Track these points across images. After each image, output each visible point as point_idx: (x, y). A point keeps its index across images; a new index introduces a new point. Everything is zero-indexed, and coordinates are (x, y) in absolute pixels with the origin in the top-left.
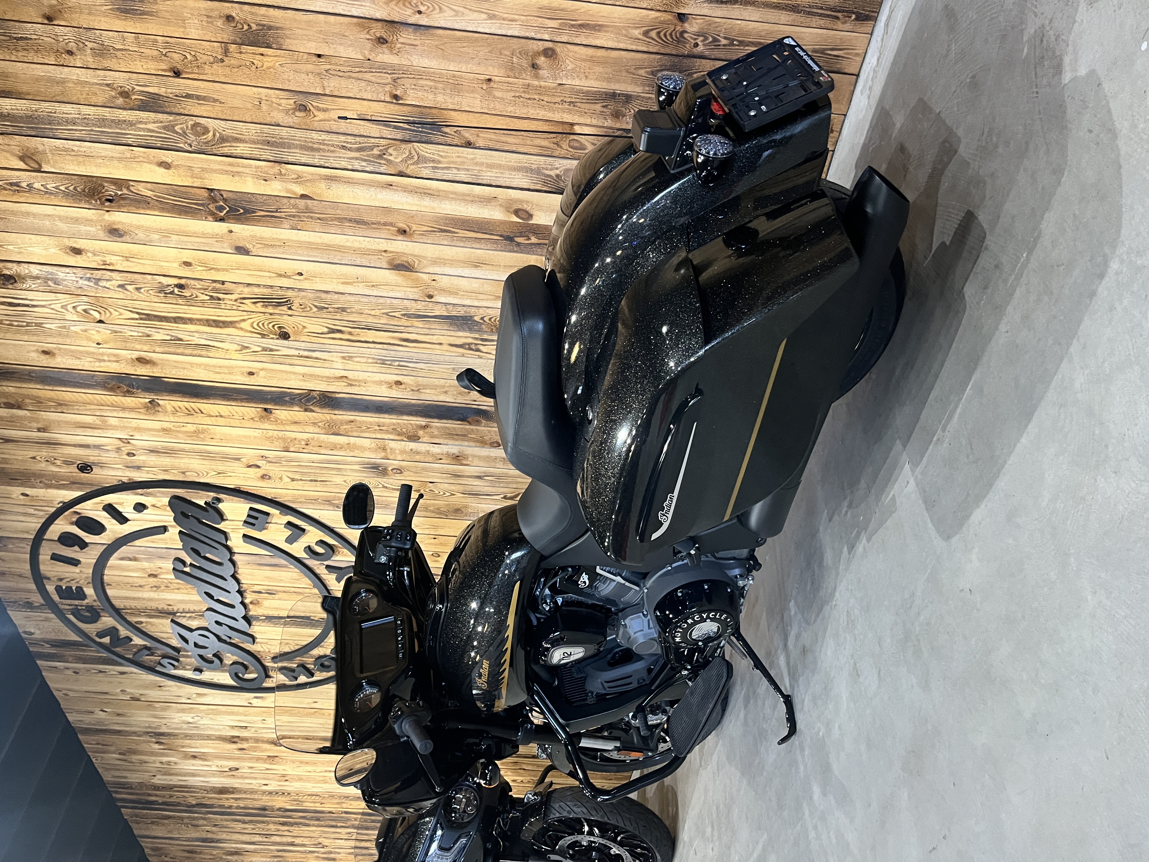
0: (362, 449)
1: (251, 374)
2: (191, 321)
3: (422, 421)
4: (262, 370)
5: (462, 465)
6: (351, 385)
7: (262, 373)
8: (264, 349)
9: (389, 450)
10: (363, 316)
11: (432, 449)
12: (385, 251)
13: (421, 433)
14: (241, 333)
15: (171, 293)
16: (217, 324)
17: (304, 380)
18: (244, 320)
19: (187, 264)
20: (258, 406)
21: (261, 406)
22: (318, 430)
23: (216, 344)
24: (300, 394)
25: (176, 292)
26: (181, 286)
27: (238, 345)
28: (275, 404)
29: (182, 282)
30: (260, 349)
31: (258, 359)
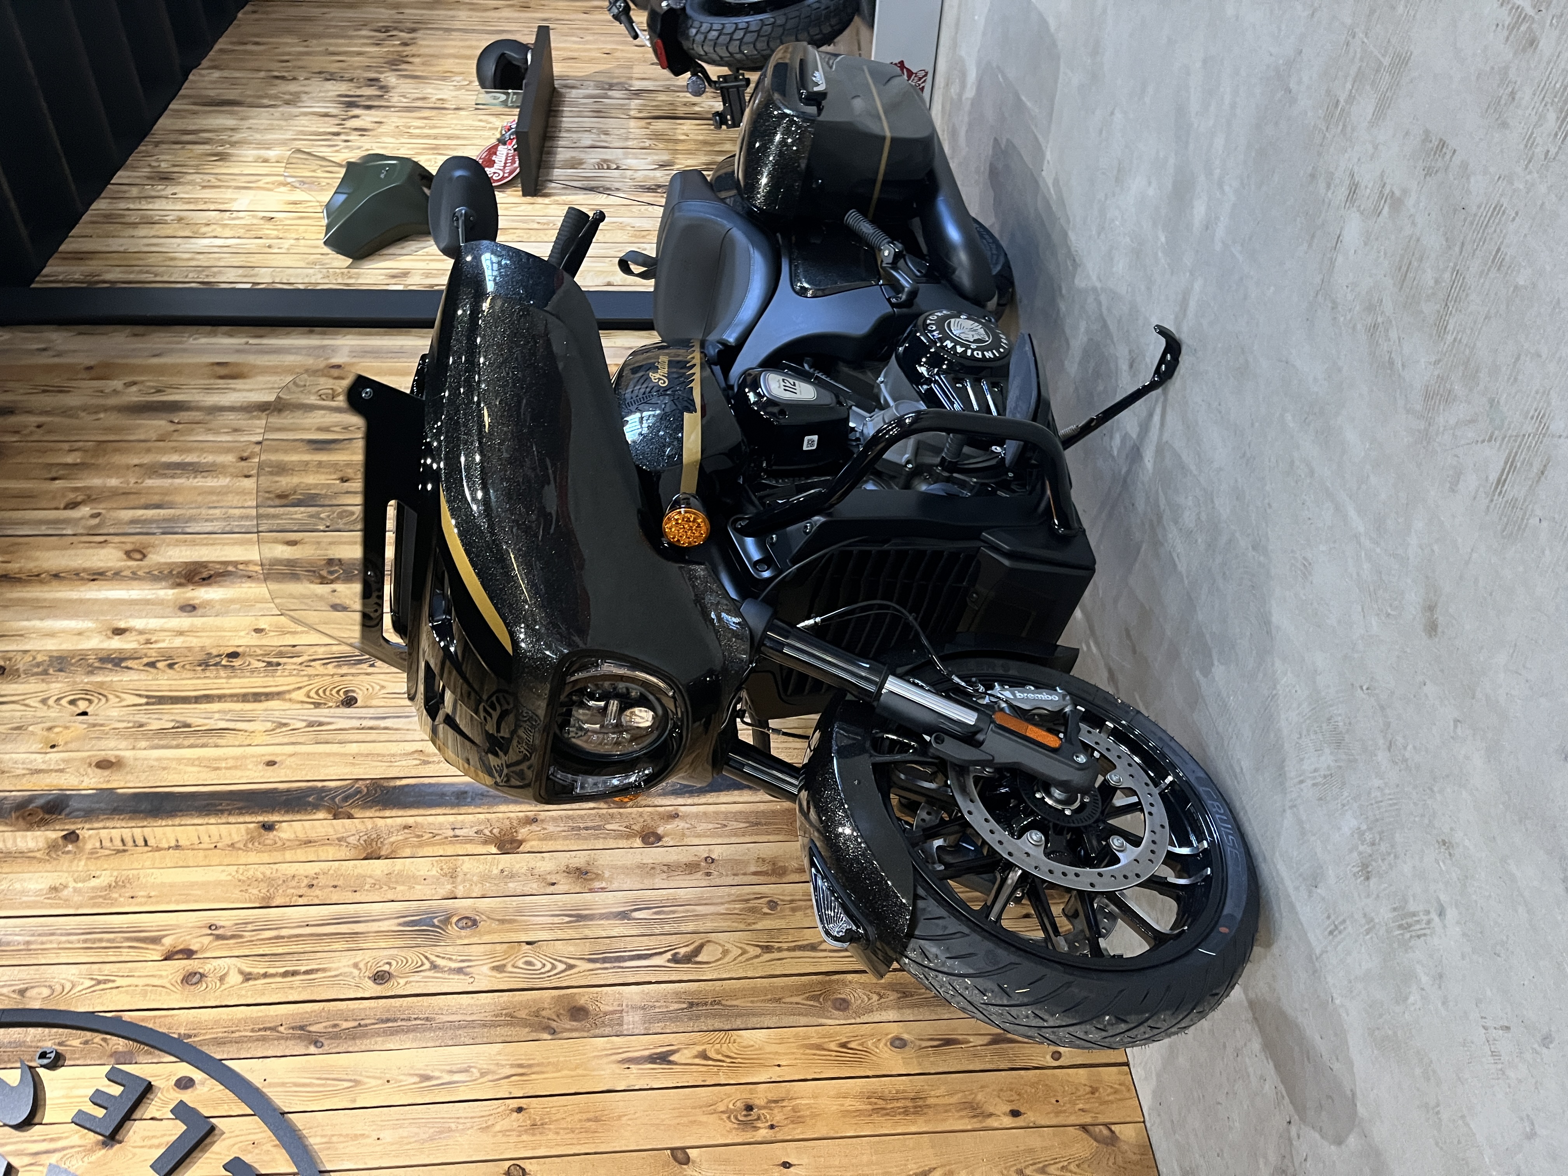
1: (270, 763)
2: (221, 698)
4: (291, 755)
7: (289, 761)
8: (311, 724)
14: (287, 705)
15: (215, 665)
16: (257, 697)
17: (353, 764)
18: (300, 688)
19: (258, 631)
20: (254, 819)
21: (260, 819)
22: (343, 853)
23: (239, 726)
24: (337, 788)
25: (224, 662)
26: (234, 655)
27: (273, 722)
28: (287, 812)
29: (239, 650)
30: (304, 724)
31: (293, 740)
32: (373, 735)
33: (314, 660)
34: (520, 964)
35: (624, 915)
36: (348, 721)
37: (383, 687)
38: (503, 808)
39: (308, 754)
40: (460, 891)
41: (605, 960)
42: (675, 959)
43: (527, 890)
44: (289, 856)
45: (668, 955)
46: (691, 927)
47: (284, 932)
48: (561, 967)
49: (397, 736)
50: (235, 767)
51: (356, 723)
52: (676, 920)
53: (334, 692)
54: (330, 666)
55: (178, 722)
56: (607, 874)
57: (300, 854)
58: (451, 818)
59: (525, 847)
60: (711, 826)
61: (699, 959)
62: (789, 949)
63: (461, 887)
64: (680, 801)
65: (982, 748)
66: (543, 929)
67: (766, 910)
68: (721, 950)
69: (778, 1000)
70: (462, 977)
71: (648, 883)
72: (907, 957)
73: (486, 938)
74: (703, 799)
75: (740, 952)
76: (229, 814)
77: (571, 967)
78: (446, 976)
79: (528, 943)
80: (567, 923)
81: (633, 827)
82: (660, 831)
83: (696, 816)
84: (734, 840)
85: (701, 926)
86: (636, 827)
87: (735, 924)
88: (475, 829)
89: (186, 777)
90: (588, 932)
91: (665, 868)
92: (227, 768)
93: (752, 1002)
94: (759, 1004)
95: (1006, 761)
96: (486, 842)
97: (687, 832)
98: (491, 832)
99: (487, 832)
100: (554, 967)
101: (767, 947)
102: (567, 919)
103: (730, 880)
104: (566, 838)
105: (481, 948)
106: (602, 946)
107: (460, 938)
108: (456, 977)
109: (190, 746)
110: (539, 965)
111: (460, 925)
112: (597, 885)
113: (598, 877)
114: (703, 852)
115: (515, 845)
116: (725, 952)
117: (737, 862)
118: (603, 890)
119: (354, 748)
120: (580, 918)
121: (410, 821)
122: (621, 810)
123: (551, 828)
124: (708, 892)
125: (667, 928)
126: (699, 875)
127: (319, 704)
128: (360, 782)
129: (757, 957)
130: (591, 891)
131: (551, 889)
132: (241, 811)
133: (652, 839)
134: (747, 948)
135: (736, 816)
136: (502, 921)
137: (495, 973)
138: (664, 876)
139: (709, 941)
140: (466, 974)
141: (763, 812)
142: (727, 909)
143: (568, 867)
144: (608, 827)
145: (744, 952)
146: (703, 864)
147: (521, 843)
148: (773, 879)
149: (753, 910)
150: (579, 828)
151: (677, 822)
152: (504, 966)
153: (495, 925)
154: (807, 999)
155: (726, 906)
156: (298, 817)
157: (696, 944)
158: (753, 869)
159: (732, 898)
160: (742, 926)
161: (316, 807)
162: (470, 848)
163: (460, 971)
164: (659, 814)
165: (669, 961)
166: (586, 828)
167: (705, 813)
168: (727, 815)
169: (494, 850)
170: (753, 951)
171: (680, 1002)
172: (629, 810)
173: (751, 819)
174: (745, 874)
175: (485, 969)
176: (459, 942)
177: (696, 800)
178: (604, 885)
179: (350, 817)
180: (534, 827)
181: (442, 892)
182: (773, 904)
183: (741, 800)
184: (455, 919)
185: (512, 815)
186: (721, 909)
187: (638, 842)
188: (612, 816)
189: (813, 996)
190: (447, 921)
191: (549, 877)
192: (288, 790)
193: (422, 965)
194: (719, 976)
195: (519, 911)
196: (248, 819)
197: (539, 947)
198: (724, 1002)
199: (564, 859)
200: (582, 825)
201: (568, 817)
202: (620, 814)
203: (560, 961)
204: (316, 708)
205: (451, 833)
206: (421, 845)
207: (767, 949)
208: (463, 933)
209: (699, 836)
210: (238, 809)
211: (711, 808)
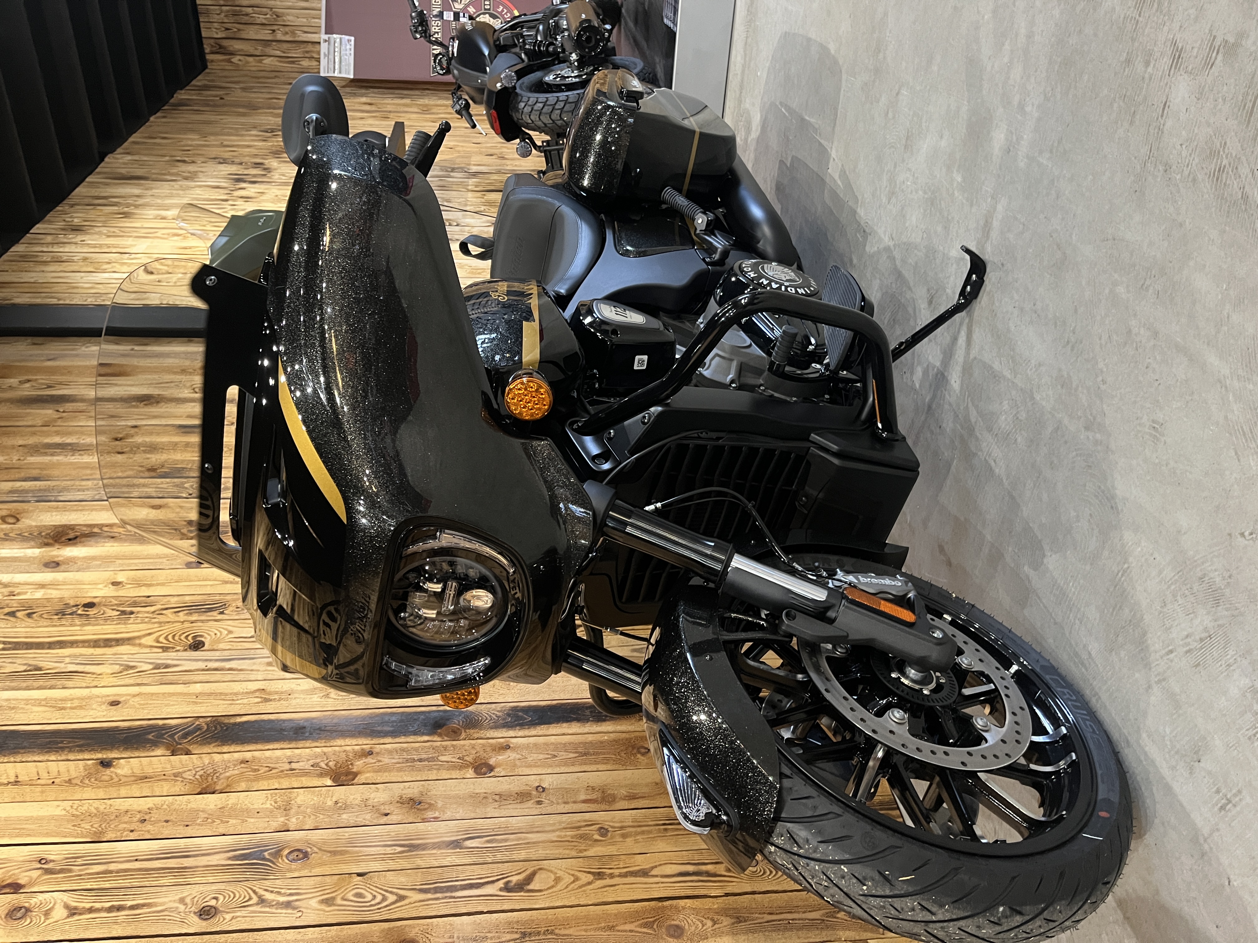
1: (115, 703)
2: (73, 644)
3: (365, 743)
4: (135, 696)
6: (267, 700)
7: (133, 701)
8: (157, 667)
13: (359, 764)
14: (135, 650)
15: (71, 614)
16: (108, 643)
17: (196, 703)
18: (150, 634)
19: (115, 584)
20: (93, 757)
21: (99, 756)
22: (178, 788)
23: (88, 668)
24: (177, 726)
25: (79, 612)
26: (91, 605)
27: (121, 665)
28: (126, 749)
29: (95, 601)
30: (151, 667)
31: (139, 681)
32: (217, 676)
33: (166, 609)
34: (350, 896)
35: (456, 844)
36: (195, 663)
37: (230, 632)
38: (339, 742)
39: (152, 694)
40: (293, 823)
41: (436, 890)
42: (507, 888)
43: (360, 820)
44: (123, 792)
45: (501, 884)
46: (523, 855)
47: (112, 867)
48: (392, 898)
49: (241, 676)
50: (81, 707)
51: (202, 665)
52: (509, 849)
53: (183, 637)
54: (181, 614)
55: (30, 665)
56: (440, 804)
57: (135, 790)
58: (288, 752)
59: (361, 779)
60: (542, 756)
61: (531, 887)
62: (621, 876)
63: (294, 820)
64: (511, 733)
65: (835, 624)
66: (375, 860)
67: (597, 837)
68: (553, 877)
69: (611, 928)
70: (290, 911)
71: (480, 812)
72: (772, 844)
73: (317, 871)
74: (533, 732)
75: (572, 879)
76: (70, 751)
77: (401, 898)
78: (274, 911)
79: (359, 875)
80: (399, 853)
81: (466, 758)
82: (492, 762)
83: (527, 747)
84: (563, 769)
85: (533, 853)
86: (469, 759)
87: (567, 852)
88: (311, 762)
89: (31, 717)
90: (419, 862)
91: (497, 798)
92: (72, 708)
93: (586, 931)
94: (592, 933)
95: (861, 638)
96: (321, 775)
97: (518, 763)
98: (327, 765)
99: (323, 765)
100: (384, 899)
101: (599, 873)
102: (399, 849)
103: (562, 808)
104: (400, 770)
105: (312, 881)
106: (434, 876)
107: (290, 871)
108: (284, 911)
109: (39, 688)
110: (369, 897)
111: (291, 857)
112: (430, 814)
113: (431, 807)
114: (534, 781)
115: (351, 777)
116: (558, 880)
117: (567, 791)
118: (436, 819)
119: (198, 688)
120: (413, 847)
121: (248, 755)
122: (454, 743)
123: (386, 760)
124: (539, 821)
125: (499, 857)
126: (530, 804)
127: (168, 648)
128: (201, 720)
129: (589, 883)
130: (424, 820)
131: (384, 820)
132: (82, 748)
133: (484, 770)
134: (579, 874)
135: (565, 747)
136: (334, 853)
137: (323, 907)
138: (496, 805)
139: (540, 869)
140: (294, 908)
141: (591, 742)
142: (559, 836)
143: (401, 797)
144: (442, 758)
145: (577, 879)
146: (534, 793)
147: (356, 775)
148: (603, 807)
149: (584, 837)
150: (414, 760)
151: (508, 753)
152: (333, 898)
153: (326, 857)
154: (641, 926)
155: (558, 833)
156: (137, 754)
157: (528, 872)
158: (583, 797)
159: (563, 825)
160: (574, 853)
161: (155, 744)
162: (305, 781)
163: (288, 905)
164: (491, 745)
165: (501, 890)
166: (420, 760)
167: (535, 745)
168: (557, 747)
169: (329, 782)
170: (585, 878)
171: (512, 932)
172: (462, 742)
173: (580, 750)
174: (575, 802)
175: (314, 903)
176: (289, 875)
177: (526, 732)
178: (437, 814)
179: (188, 753)
180: (370, 760)
181: (275, 825)
182: (603, 832)
183: (570, 732)
184: (286, 852)
185: (348, 748)
186: (553, 836)
187: (470, 773)
188: (445, 748)
189: (646, 923)
190: (278, 853)
191: (382, 807)
192: (129, 728)
193: (250, 899)
194: (552, 905)
195: (351, 842)
196: (87, 756)
197: (371, 878)
198: (557, 931)
199: (397, 790)
200: (416, 757)
201: (403, 750)
202: (453, 746)
203: (391, 892)
204: (164, 651)
205: (287, 766)
206: (257, 779)
207: (599, 875)
208: (294, 866)
209: (530, 766)
210: (78, 746)
211: (541, 740)
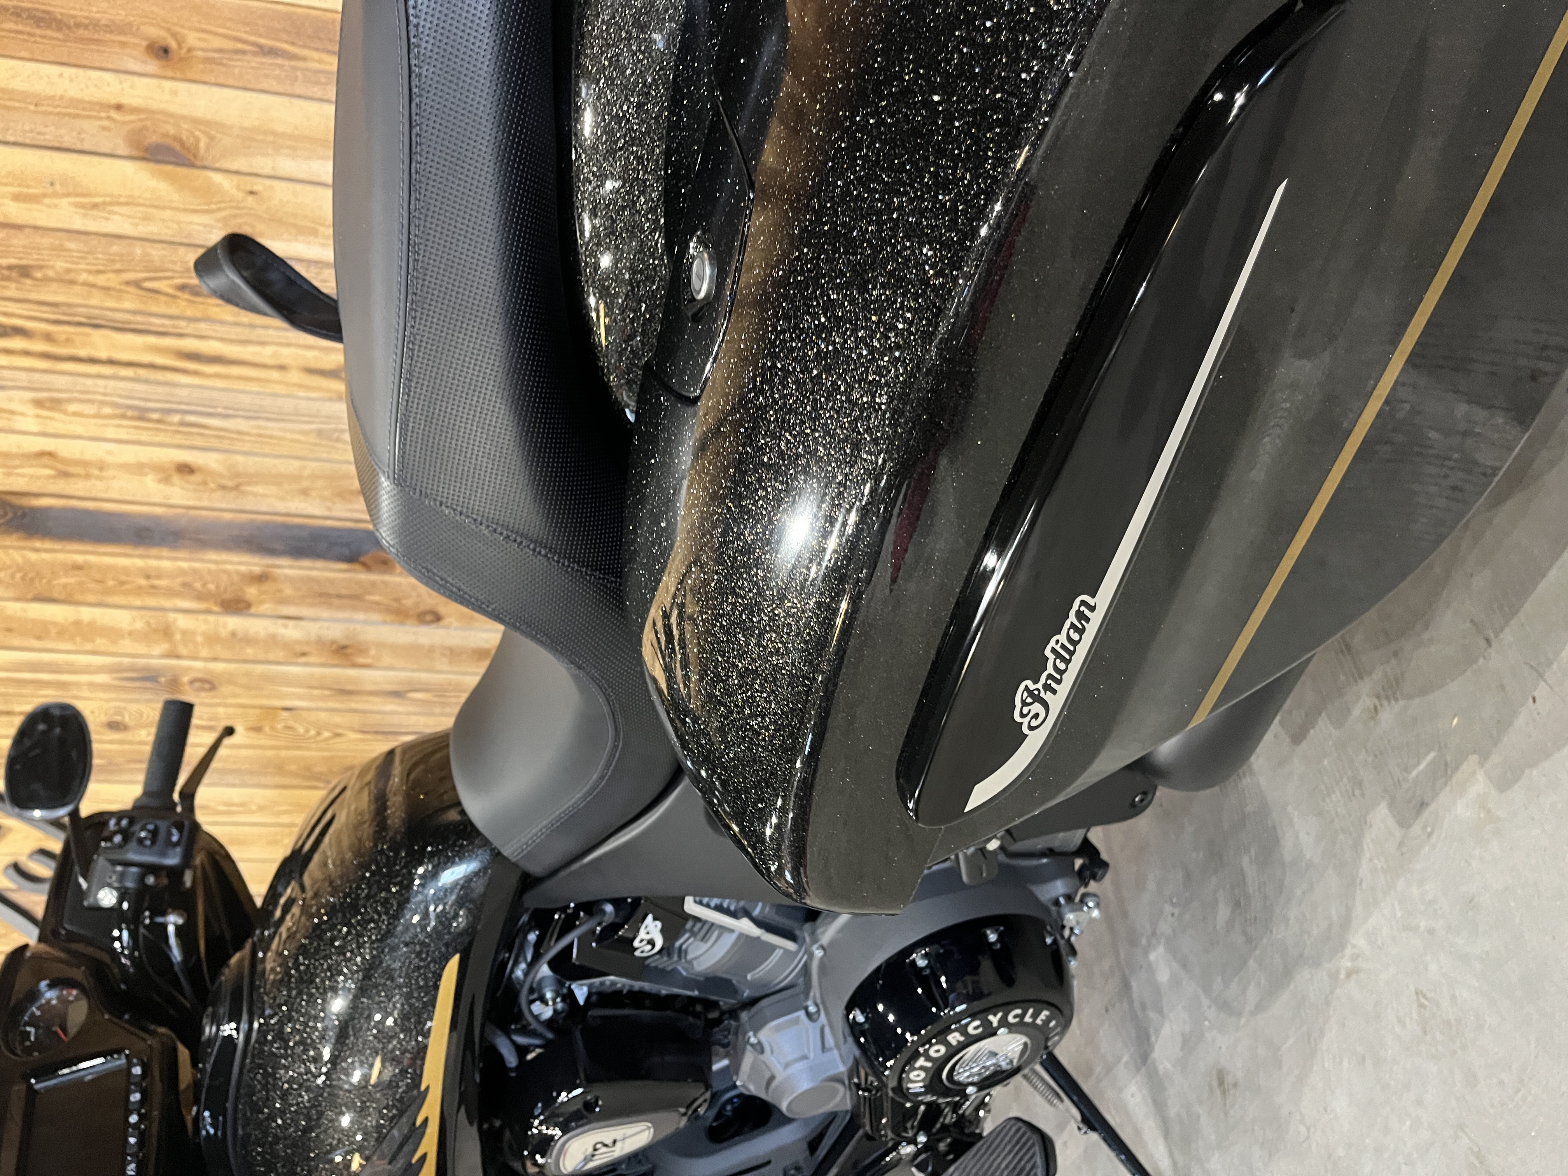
0: (114, 634)
3: (252, 563)
5: (355, 666)
6: (66, 475)
9: (178, 637)
10: (77, 289)
11: (282, 631)
12: (119, 107)
13: (251, 592)
41: (376, 733)
43: (271, 657)
48: (327, 734)
56: (373, 652)
66: (299, 698)
77: (338, 735)
91: (448, 652)
102: (327, 692)
112: (361, 660)
113: (361, 652)
115: (243, 606)
133: (429, 618)
143: (319, 638)
147: (250, 603)
169: (215, 608)
180: (265, 587)
191: (296, 646)
197: (299, 714)
199: (313, 628)
